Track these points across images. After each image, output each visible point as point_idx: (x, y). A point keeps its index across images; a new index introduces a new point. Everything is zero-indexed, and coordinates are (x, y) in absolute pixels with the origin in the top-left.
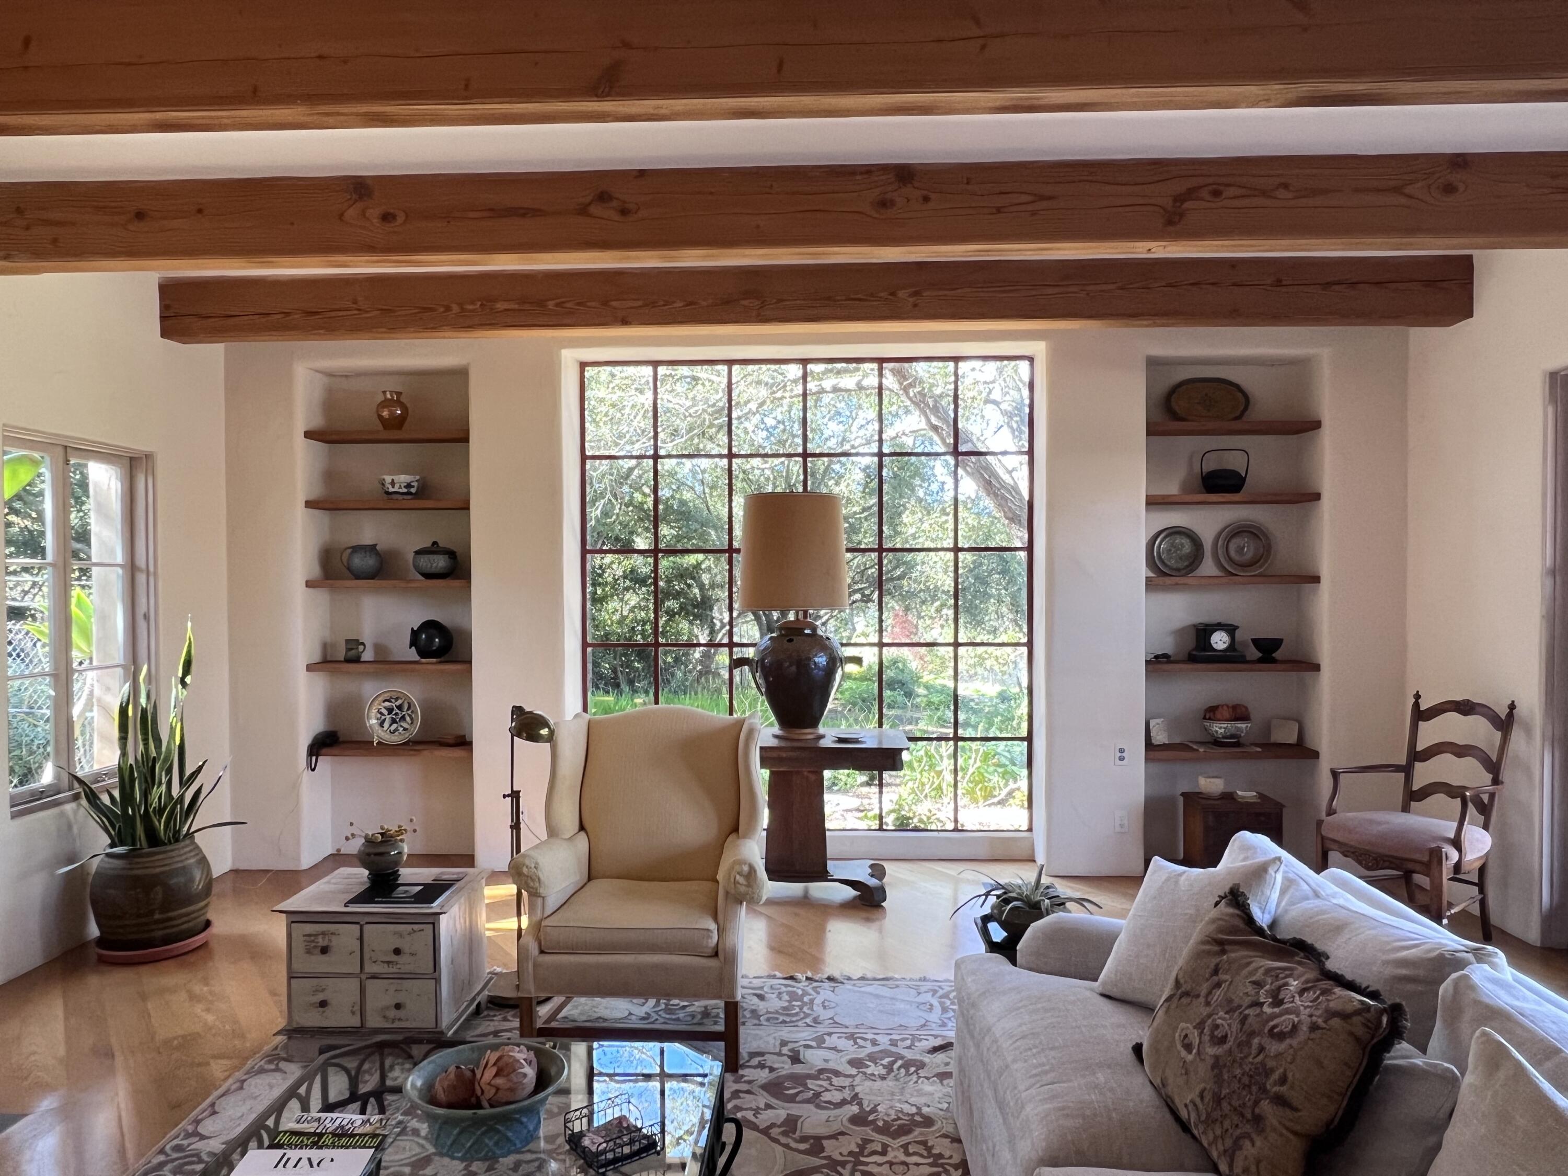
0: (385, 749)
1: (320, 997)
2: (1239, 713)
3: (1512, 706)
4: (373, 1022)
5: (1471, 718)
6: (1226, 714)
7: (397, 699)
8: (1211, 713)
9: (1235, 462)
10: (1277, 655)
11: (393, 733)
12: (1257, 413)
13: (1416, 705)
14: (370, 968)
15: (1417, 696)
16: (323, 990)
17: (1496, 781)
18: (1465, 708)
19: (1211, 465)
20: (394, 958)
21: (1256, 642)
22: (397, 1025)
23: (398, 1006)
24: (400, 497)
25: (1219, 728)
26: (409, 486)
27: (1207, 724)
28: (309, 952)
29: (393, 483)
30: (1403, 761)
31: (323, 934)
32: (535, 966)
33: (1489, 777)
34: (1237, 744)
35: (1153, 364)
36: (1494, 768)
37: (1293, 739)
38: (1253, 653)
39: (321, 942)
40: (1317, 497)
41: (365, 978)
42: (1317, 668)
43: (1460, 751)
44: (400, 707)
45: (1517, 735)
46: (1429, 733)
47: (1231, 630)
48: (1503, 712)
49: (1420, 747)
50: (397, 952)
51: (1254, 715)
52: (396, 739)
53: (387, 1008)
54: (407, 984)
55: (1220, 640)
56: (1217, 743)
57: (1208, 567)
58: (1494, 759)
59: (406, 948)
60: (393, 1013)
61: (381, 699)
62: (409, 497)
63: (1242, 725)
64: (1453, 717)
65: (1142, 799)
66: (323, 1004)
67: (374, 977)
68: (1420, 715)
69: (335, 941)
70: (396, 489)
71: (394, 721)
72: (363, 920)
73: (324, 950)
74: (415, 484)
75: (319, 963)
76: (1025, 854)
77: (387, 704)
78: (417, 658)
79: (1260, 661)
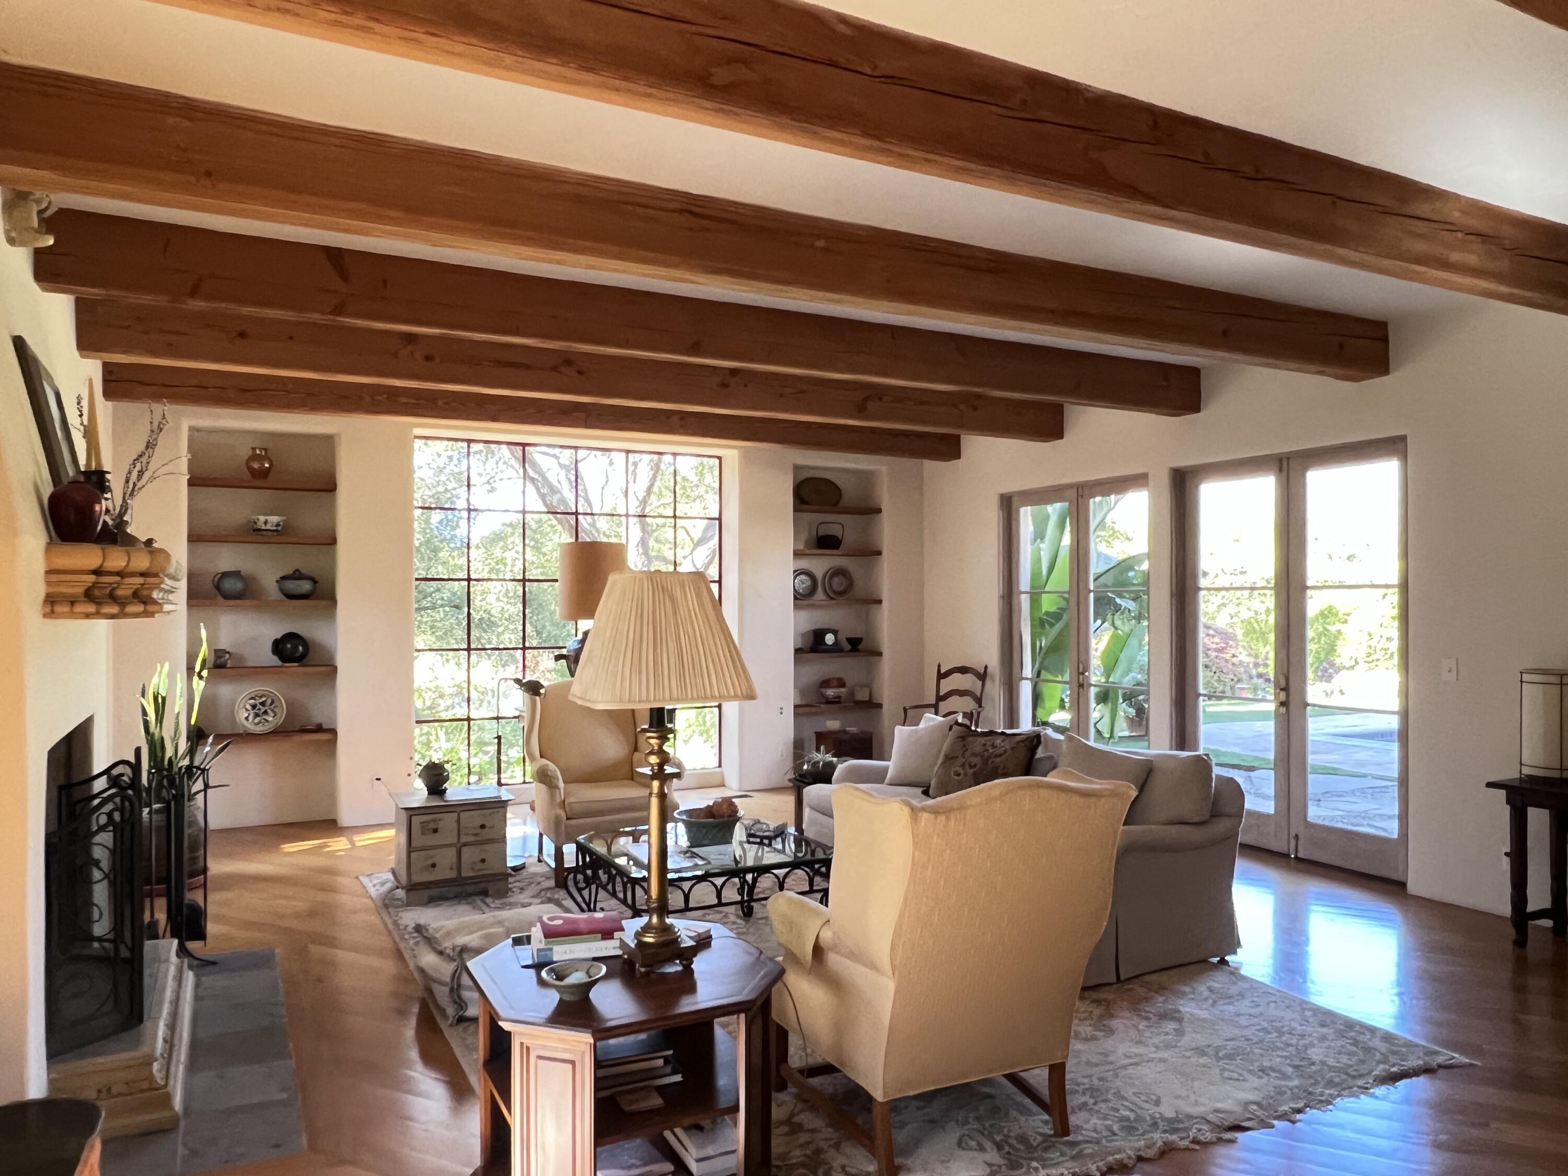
0: (248, 737)
1: (430, 862)
2: (841, 683)
3: (986, 667)
4: (466, 873)
5: (967, 675)
6: (835, 684)
7: (261, 697)
8: (825, 683)
9: (835, 530)
10: (860, 647)
11: (256, 724)
12: (847, 500)
13: (939, 670)
14: (464, 839)
15: (939, 666)
16: (432, 857)
17: (980, 706)
18: (963, 670)
19: (824, 531)
20: (479, 831)
21: (849, 640)
22: (480, 873)
23: (483, 861)
24: (270, 533)
25: (830, 692)
26: (278, 525)
27: (823, 690)
28: (423, 833)
29: (266, 522)
30: (934, 702)
31: (434, 821)
32: (566, 827)
33: (976, 706)
34: (839, 702)
35: (797, 468)
36: (979, 701)
37: (867, 698)
38: (848, 647)
39: (432, 826)
40: (879, 553)
41: (460, 848)
42: (880, 654)
43: (962, 693)
44: (263, 704)
45: (988, 683)
46: (947, 685)
47: (835, 632)
48: (982, 671)
49: (942, 693)
50: (483, 827)
51: (848, 684)
52: (259, 729)
53: (474, 863)
54: (487, 847)
55: (830, 639)
56: (828, 702)
57: (820, 595)
58: (979, 694)
59: (487, 825)
60: (480, 866)
61: (249, 696)
62: (275, 534)
63: (843, 690)
64: (957, 676)
65: (792, 740)
66: (434, 866)
67: (465, 845)
68: (941, 676)
69: (440, 825)
70: (269, 527)
71: (257, 715)
72: (459, 809)
73: (435, 831)
74: (281, 523)
75: (432, 840)
76: (719, 782)
77: (252, 701)
78: (279, 663)
79: (850, 651)
